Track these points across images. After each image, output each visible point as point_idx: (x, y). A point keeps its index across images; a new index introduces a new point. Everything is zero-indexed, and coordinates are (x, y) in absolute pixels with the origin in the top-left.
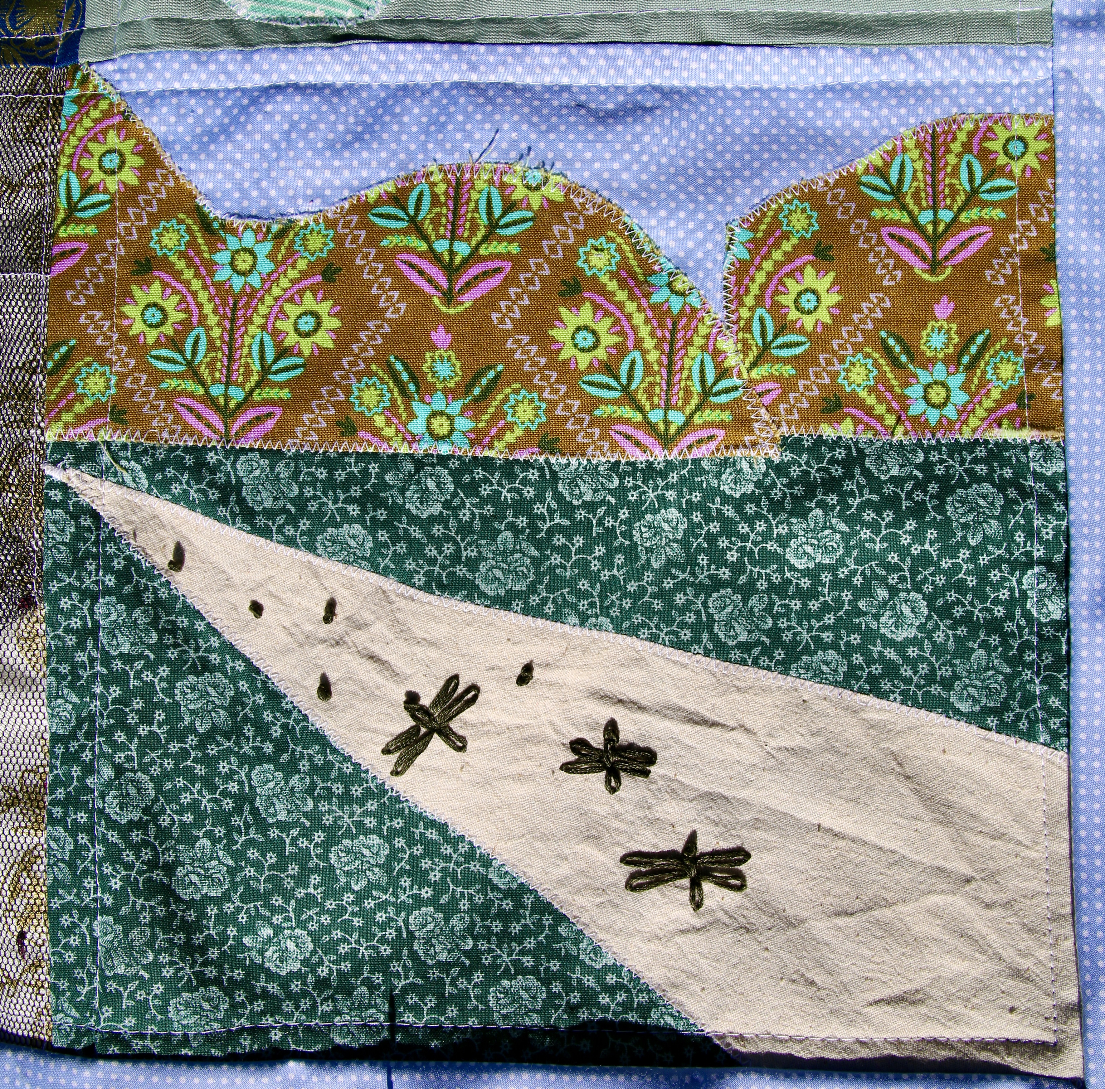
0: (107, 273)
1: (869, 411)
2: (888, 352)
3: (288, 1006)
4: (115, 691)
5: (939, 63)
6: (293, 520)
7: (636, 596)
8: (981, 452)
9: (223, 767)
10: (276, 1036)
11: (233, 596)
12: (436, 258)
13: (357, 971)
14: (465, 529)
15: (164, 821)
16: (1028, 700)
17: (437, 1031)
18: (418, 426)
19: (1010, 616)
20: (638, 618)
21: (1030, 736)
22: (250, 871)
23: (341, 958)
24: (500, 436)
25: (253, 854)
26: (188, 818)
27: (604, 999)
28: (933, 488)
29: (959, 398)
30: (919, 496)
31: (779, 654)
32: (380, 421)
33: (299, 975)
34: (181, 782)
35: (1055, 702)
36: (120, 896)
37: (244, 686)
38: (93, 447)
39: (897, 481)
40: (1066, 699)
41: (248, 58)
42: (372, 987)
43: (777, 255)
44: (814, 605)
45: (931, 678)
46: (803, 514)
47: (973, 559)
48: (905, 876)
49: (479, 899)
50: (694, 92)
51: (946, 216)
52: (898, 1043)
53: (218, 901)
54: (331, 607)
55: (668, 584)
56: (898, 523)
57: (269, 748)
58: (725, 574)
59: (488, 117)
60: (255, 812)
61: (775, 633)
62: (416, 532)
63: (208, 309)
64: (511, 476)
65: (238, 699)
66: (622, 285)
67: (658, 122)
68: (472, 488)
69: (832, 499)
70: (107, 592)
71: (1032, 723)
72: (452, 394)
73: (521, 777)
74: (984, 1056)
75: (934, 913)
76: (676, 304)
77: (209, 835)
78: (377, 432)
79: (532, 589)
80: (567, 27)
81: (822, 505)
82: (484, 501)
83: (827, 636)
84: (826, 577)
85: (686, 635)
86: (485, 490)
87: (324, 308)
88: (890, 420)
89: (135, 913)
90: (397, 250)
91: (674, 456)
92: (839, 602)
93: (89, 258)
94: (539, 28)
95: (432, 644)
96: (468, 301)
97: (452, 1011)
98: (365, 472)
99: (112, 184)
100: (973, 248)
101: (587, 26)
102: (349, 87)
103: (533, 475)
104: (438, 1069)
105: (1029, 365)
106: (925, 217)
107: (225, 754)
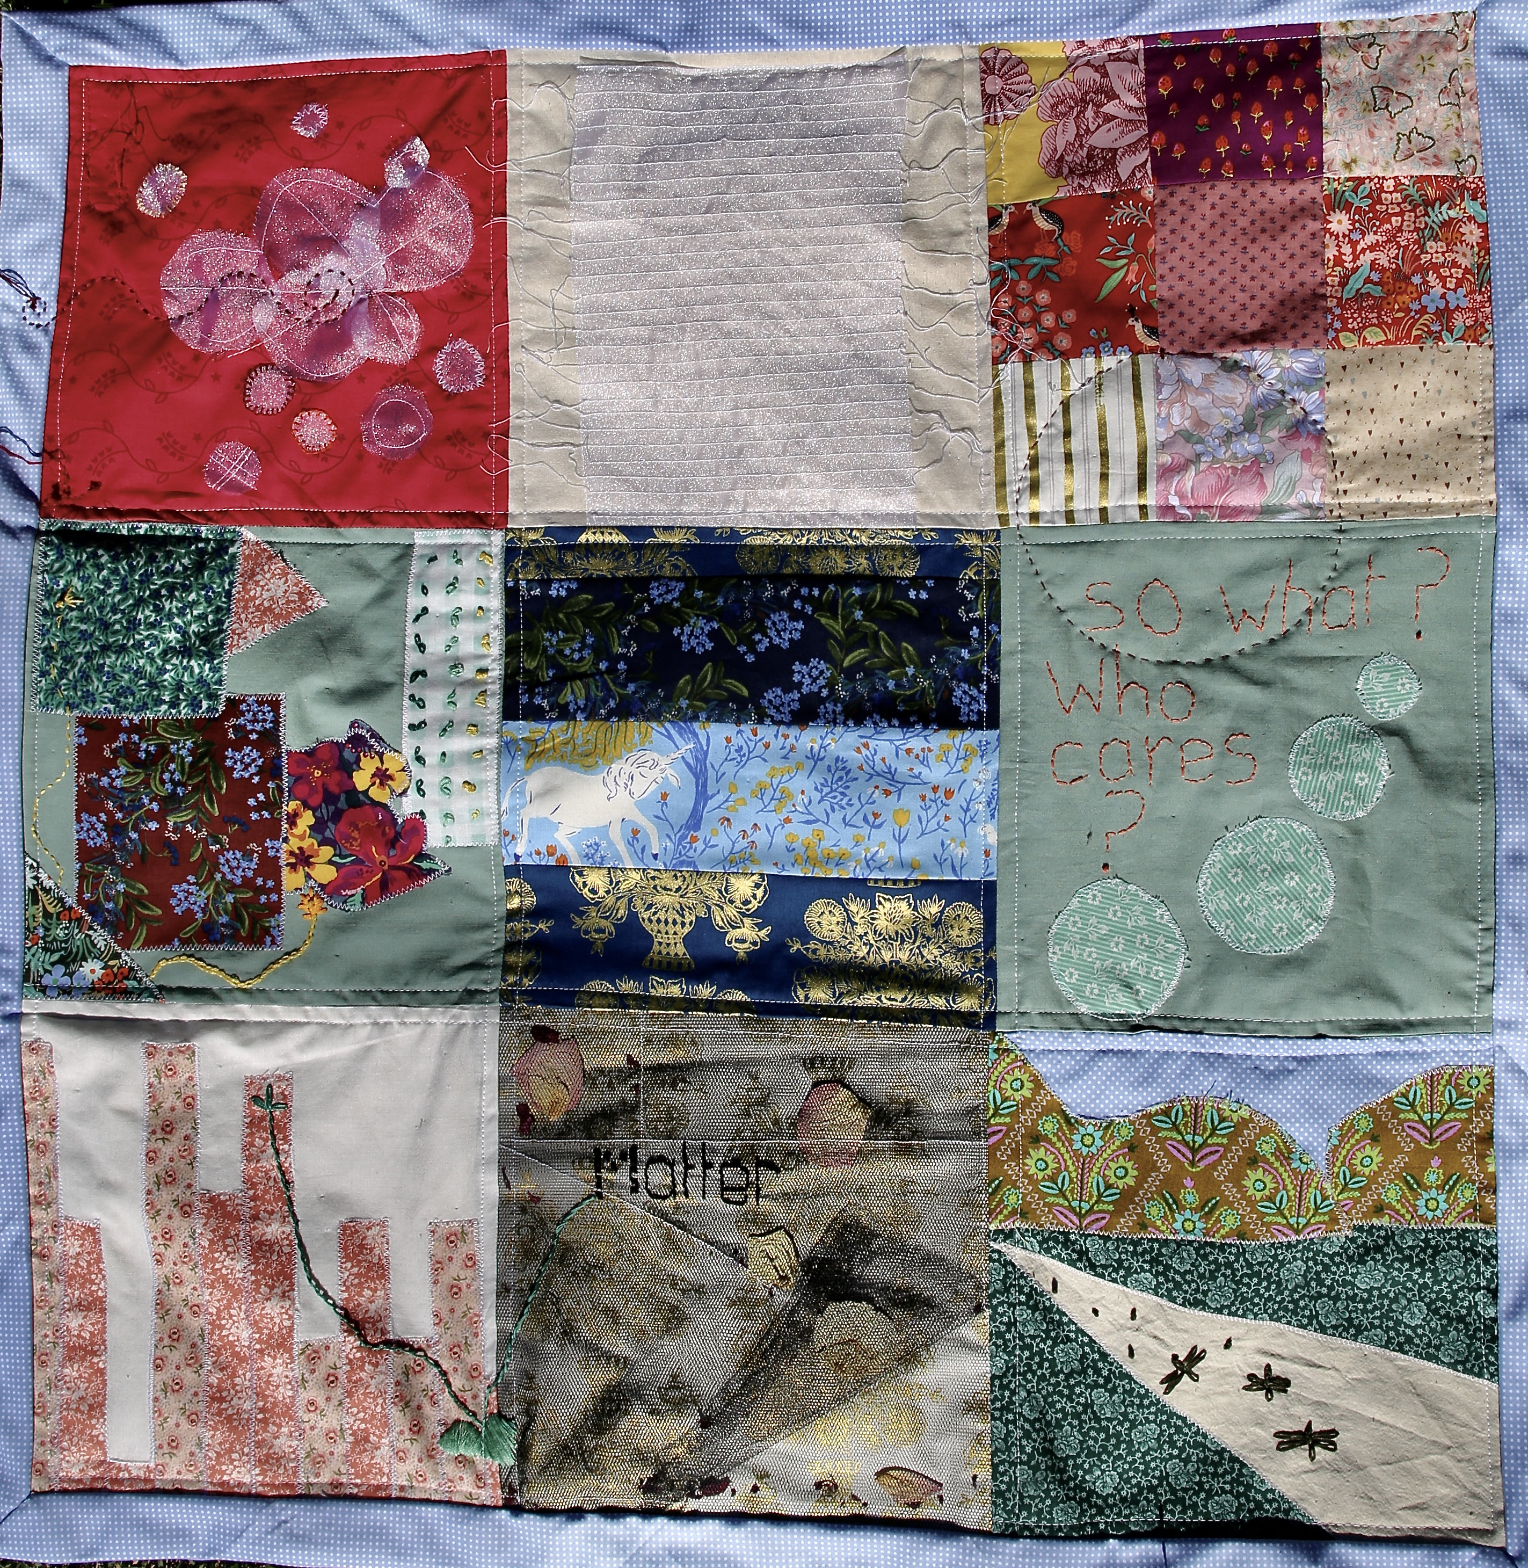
0: (1017, 1143)
1: (1397, 1212)
2: (1407, 1183)
3: (1107, 1511)
4: (1027, 1353)
5: (1434, 1043)
6: (1116, 1270)
7: (1280, 1303)
8: (1454, 1234)
9: (1078, 1390)
10: (1102, 1527)
11: (1082, 1305)
12: (1186, 1144)
13: (1140, 1493)
14: (1202, 1276)
15: (1048, 1418)
16: (1478, 1357)
17: (1184, 1523)
18: (1178, 1226)
19: (1469, 1314)
20: (1281, 1313)
21: (1480, 1375)
22: (1091, 1442)
23: (1133, 1486)
24: (1218, 1231)
25: (1093, 1434)
26: (1060, 1416)
27: (1267, 1506)
28: (1430, 1251)
29: (1443, 1206)
30: (1422, 1256)
31: (1352, 1331)
32: (1159, 1223)
33: (1112, 1495)
34: (1056, 1398)
35: (1492, 1359)
36: (1031, 1457)
37: (1087, 1349)
38: (1012, 1230)
39: (1411, 1248)
40: (1496, 1356)
41: (1088, 1036)
42: (1149, 1501)
43: (1352, 1141)
44: (1369, 1307)
45: (1429, 1345)
46: (1364, 1263)
47: (1450, 1286)
48: (1418, 1445)
49: (1201, 1455)
50: (1312, 1058)
51: (1437, 1116)
52: (1415, 1529)
53: (1074, 1458)
54: (1134, 1311)
55: (1296, 1296)
56: (1412, 1268)
57: (1101, 1381)
58: (1324, 1291)
59: (1211, 1074)
60: (1094, 1412)
61: (1350, 1320)
62: (1178, 1278)
63: (1069, 1163)
64: (1224, 1251)
65: (1084, 1355)
66: (1277, 1158)
67: (1295, 1078)
68: (1205, 1257)
69: (1378, 1256)
70: (1021, 1303)
71: (1481, 1369)
72: (1194, 1210)
73: (1223, 1394)
74: (1457, 1536)
75: (1432, 1464)
76: (1303, 1168)
77: (1070, 1424)
78: (1157, 1228)
79: (1233, 1304)
80: (1249, 1026)
81: (1373, 1259)
82: (1210, 1263)
83: (1377, 1322)
84: (1376, 1293)
85: (1305, 1321)
86: (1211, 1258)
87: (1129, 1165)
88: (1408, 1217)
89: (1038, 1464)
90: (1166, 1139)
91: (1301, 1237)
92: (1382, 1305)
93: (1007, 1135)
94: (1235, 1026)
95: (1186, 1331)
96: (1202, 1165)
97: (1190, 1513)
98: (1152, 1248)
99: (1017, 1096)
100: (1451, 1132)
101: (1259, 1027)
102: (1139, 1051)
103: (1234, 1250)
104: (1186, 1542)
105: (1479, 1190)
106: (1426, 1117)
107: (1078, 1384)
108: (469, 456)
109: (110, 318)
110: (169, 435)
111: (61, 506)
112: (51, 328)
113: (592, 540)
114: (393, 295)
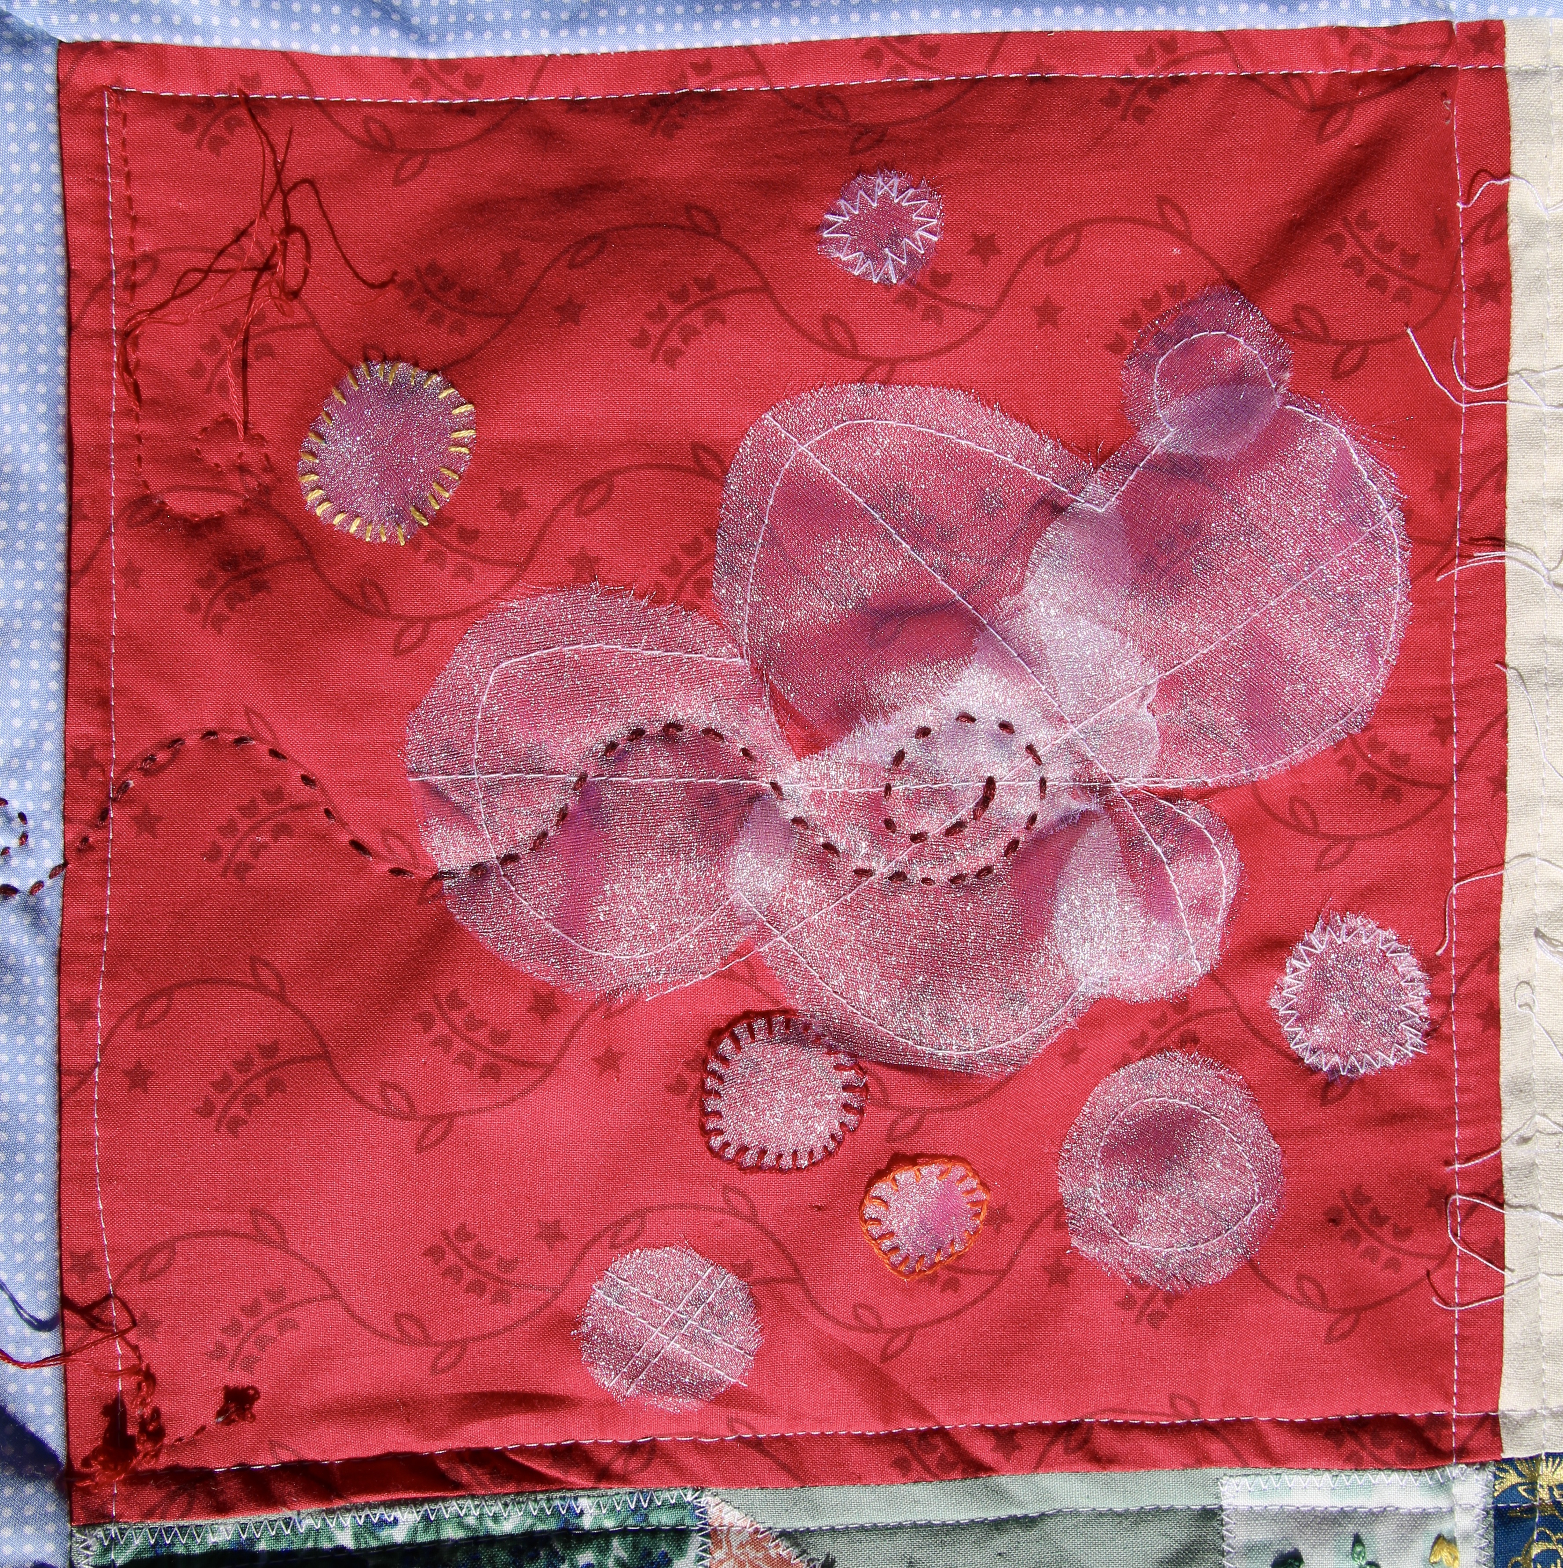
108: (1393, 1264)
109: (242, 869)
110: (463, 1234)
111: (138, 1480)
112: (52, 901)
114: (1173, 796)
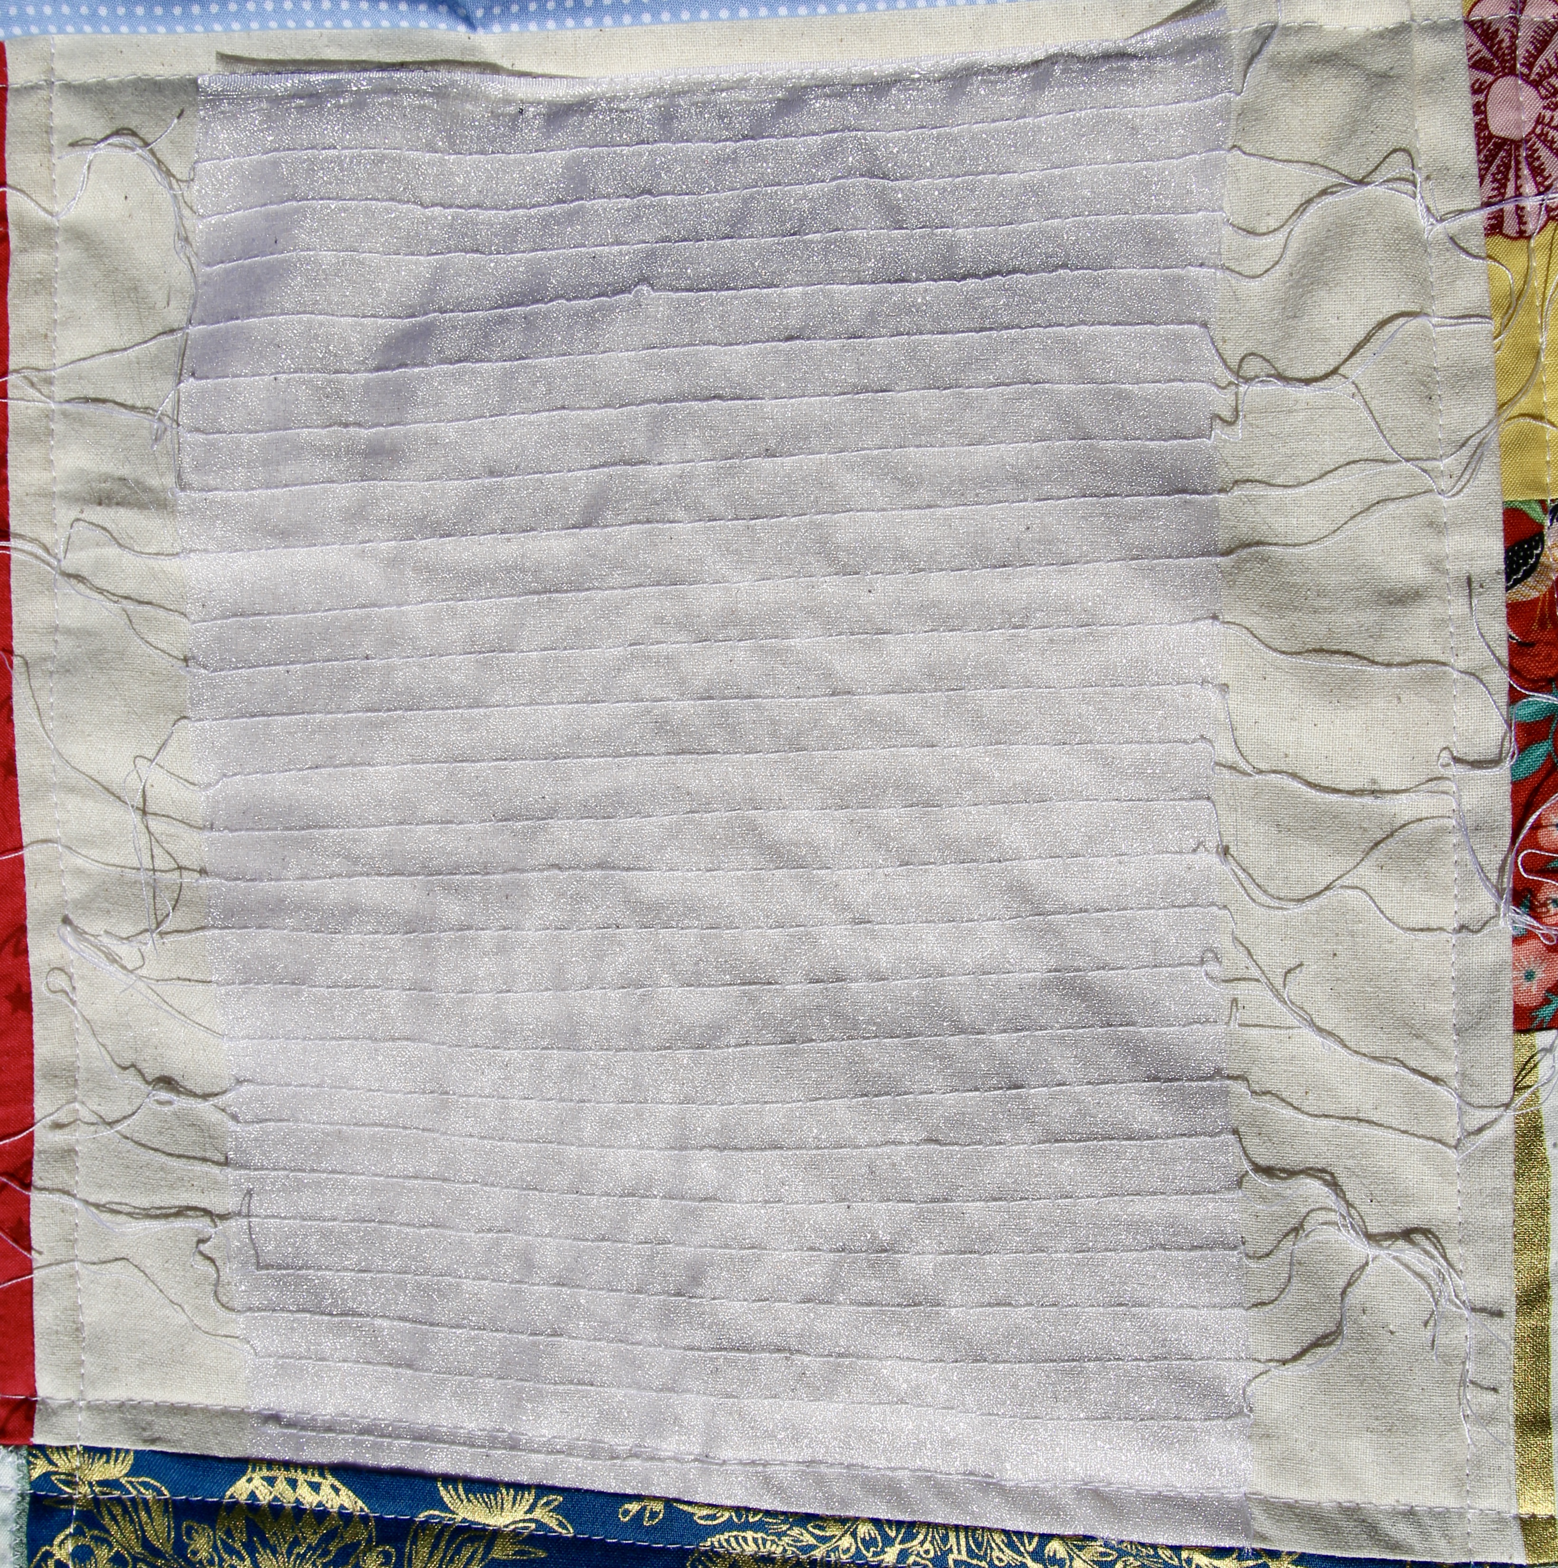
113: (265, 1495)
